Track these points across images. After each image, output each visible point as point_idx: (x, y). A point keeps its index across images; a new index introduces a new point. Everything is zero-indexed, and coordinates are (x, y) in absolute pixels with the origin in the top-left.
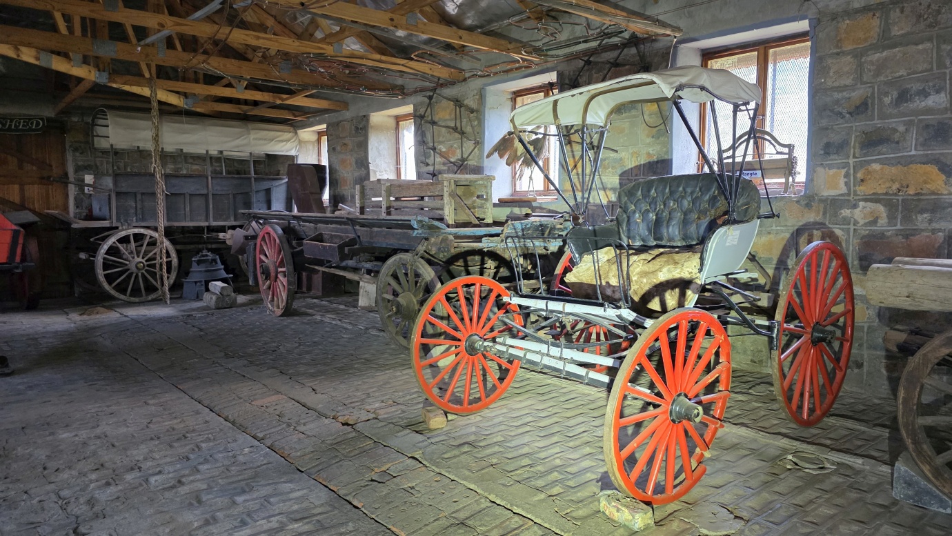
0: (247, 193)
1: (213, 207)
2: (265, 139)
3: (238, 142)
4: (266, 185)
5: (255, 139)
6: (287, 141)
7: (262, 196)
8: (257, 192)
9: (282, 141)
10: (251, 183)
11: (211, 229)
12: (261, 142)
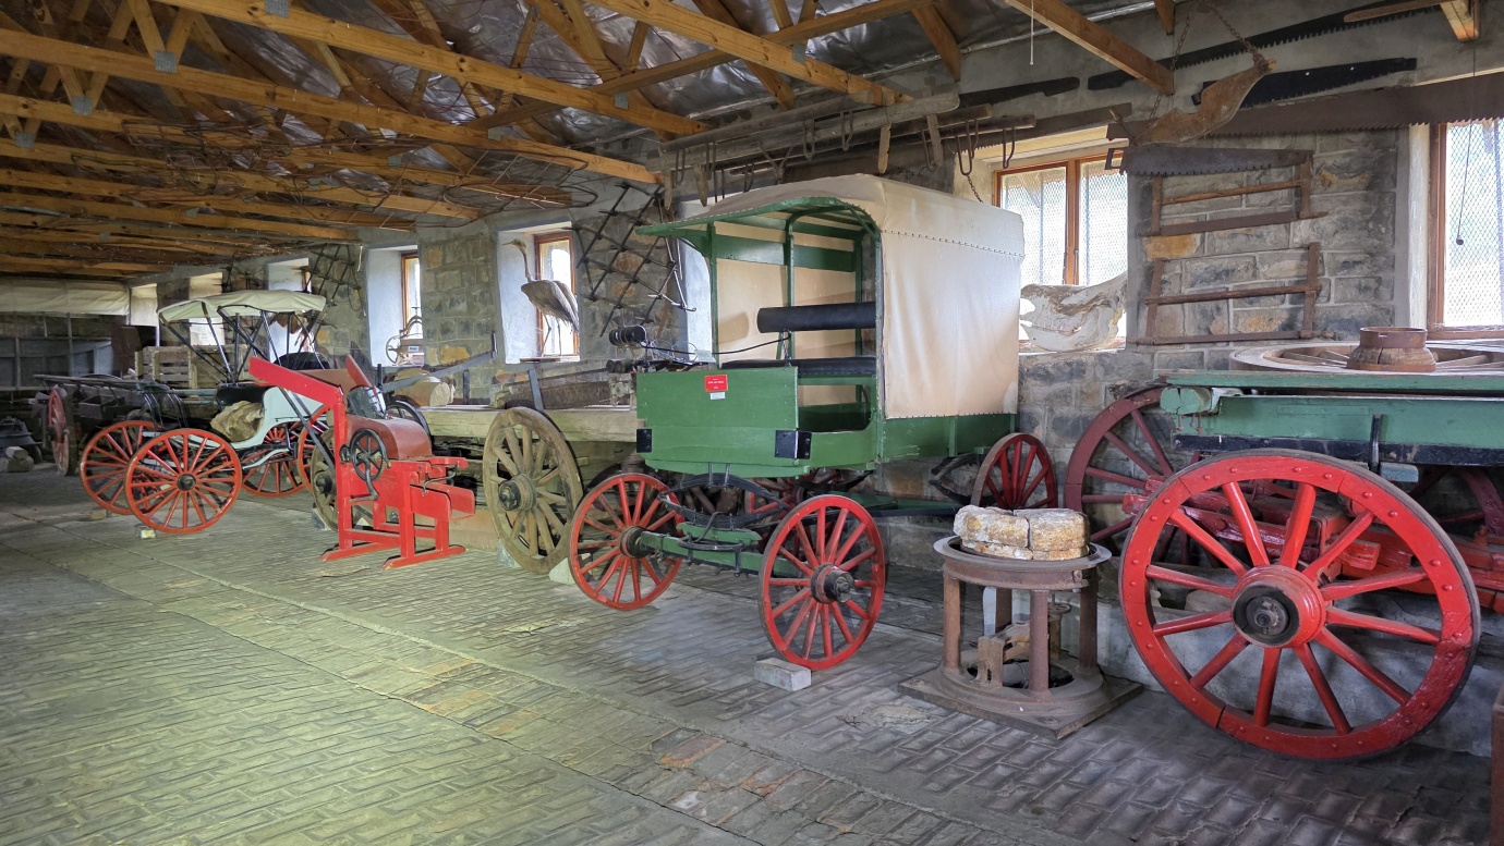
0: (63, 357)
1: (22, 371)
2: (86, 299)
3: (51, 303)
4: (88, 347)
5: (73, 298)
6: (115, 300)
7: (82, 357)
8: (76, 354)
9: (109, 300)
10: (68, 344)
11: (18, 394)
12: (81, 301)
